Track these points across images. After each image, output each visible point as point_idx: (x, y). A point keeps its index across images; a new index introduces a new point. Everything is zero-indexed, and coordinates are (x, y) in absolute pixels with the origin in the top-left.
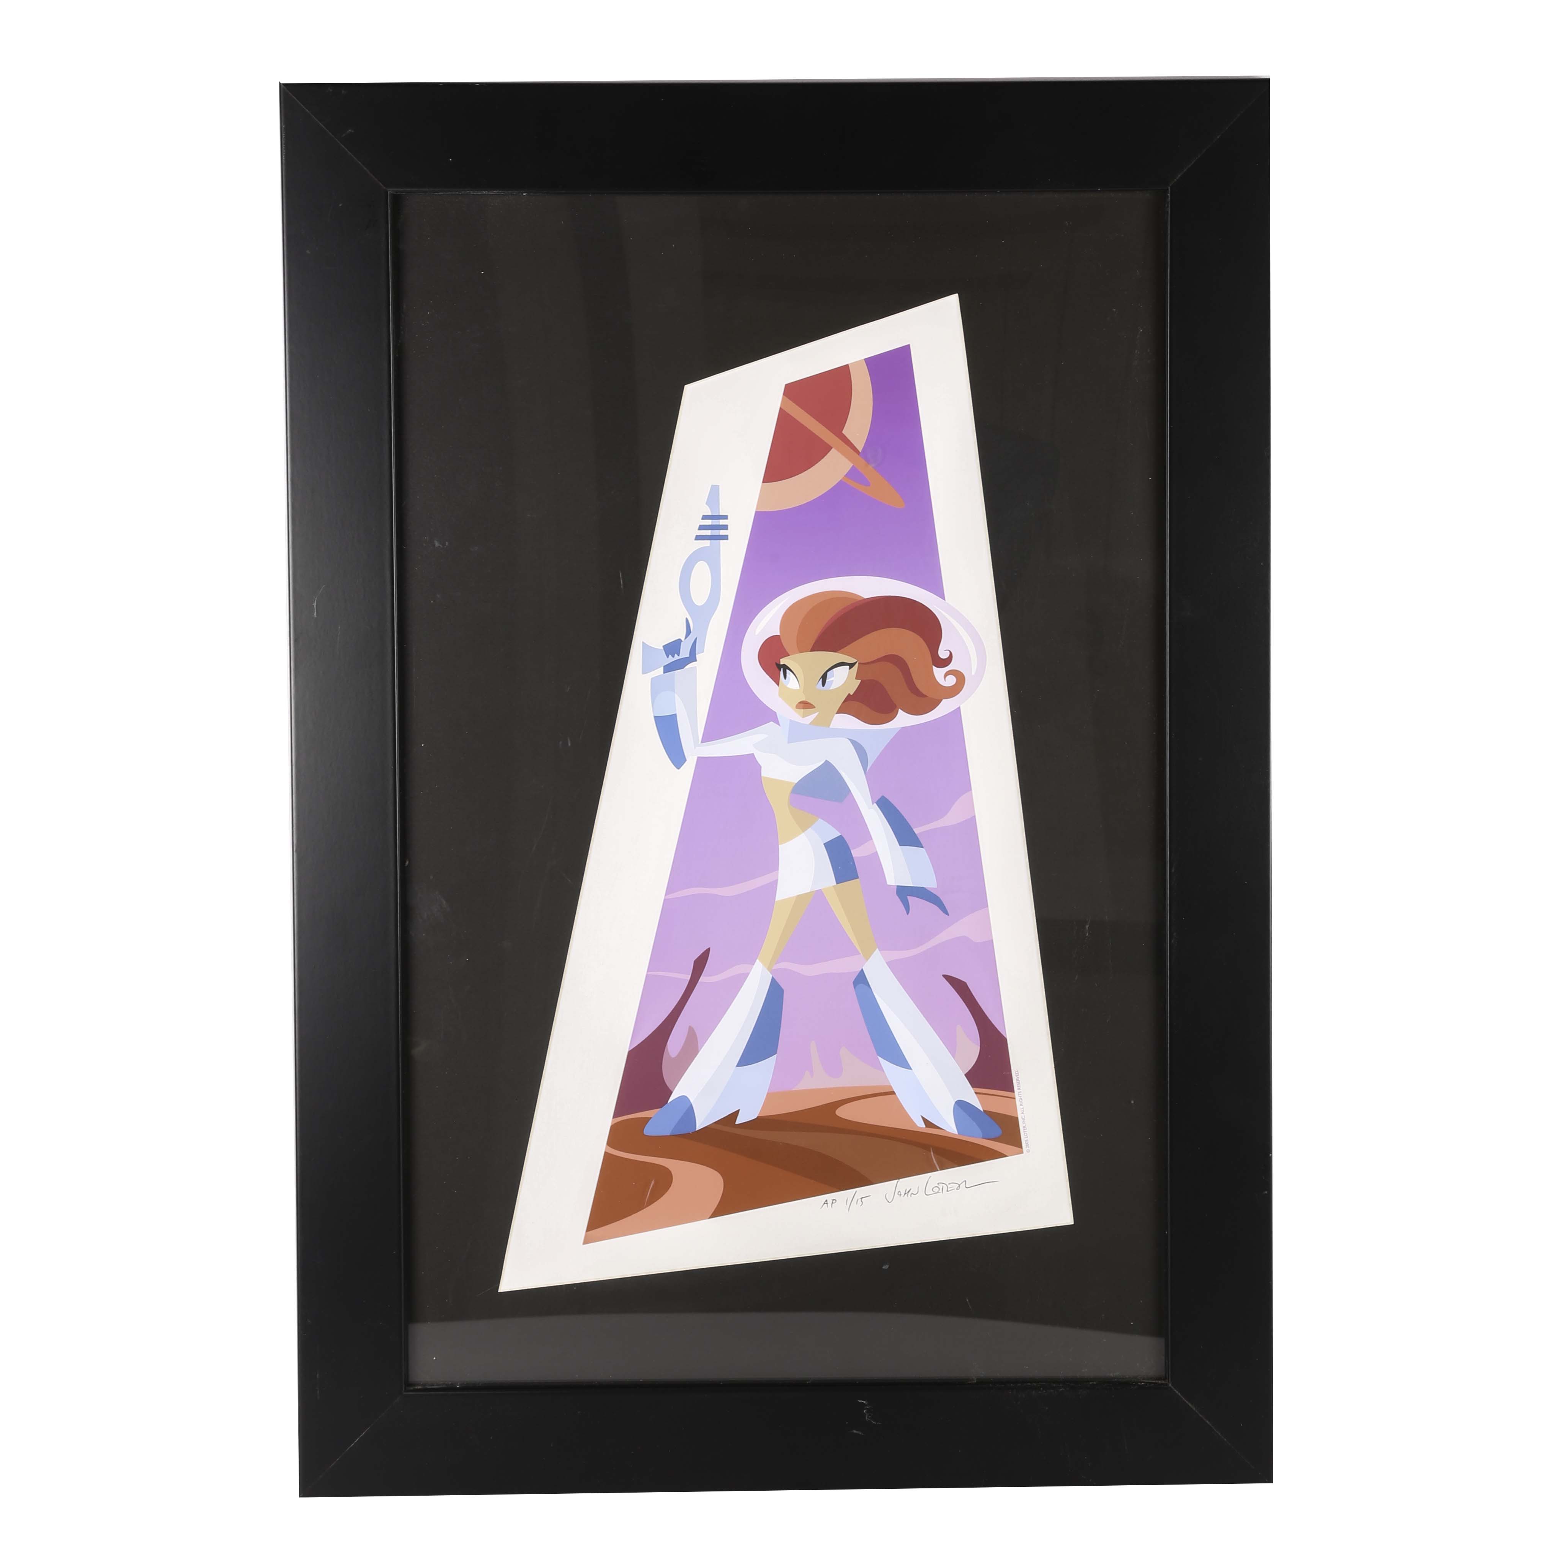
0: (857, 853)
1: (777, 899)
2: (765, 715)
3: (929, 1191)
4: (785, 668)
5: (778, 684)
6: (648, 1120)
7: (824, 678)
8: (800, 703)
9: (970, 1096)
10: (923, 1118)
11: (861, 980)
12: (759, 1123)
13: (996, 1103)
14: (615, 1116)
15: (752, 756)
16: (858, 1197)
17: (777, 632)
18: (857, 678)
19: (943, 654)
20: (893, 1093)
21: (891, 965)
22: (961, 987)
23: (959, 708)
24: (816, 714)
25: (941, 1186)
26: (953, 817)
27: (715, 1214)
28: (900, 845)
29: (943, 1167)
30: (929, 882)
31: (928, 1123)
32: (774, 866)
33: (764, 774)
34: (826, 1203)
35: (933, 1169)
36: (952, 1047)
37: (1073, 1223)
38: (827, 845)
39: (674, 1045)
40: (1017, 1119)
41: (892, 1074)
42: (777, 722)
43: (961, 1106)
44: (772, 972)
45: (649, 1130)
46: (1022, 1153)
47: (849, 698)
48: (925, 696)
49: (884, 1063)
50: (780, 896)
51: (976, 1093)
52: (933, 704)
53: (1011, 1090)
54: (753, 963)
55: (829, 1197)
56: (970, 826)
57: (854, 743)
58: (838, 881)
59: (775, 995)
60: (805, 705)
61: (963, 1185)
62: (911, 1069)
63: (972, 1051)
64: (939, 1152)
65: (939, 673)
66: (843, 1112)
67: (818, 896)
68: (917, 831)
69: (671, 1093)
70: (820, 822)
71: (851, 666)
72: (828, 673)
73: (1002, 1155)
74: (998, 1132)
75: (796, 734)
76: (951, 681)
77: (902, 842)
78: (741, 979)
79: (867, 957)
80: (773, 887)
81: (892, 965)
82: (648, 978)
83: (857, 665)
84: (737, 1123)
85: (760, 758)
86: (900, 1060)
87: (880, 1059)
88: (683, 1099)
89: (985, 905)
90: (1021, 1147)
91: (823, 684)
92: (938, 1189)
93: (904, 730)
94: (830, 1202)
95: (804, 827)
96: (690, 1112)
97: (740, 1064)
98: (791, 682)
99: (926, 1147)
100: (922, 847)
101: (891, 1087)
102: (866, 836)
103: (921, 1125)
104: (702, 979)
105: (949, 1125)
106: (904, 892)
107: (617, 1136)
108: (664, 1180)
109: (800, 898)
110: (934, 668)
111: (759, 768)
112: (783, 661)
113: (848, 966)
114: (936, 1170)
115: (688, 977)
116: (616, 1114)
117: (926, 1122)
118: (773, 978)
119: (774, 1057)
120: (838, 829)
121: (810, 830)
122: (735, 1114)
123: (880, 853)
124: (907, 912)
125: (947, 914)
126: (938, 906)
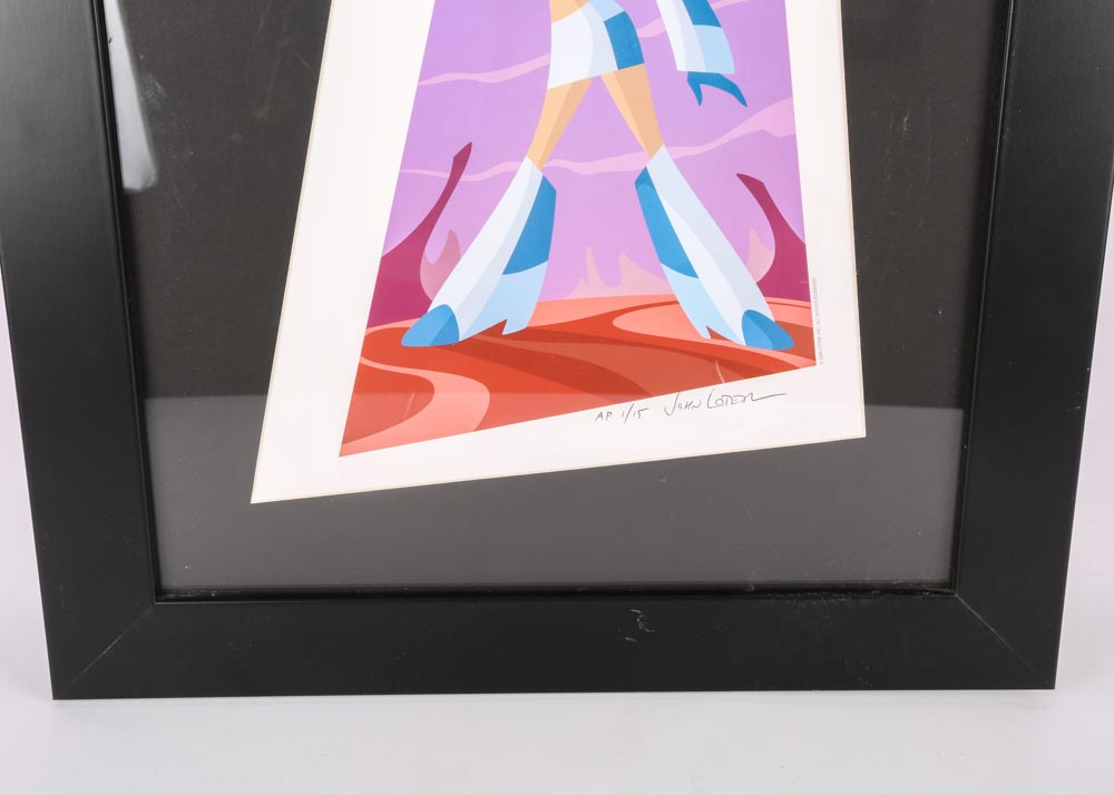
0: (641, 33)
1: (549, 87)
3: (712, 404)
6: (405, 330)
9: (762, 306)
10: (709, 329)
11: (644, 179)
12: (528, 334)
13: (788, 312)
14: (369, 326)
16: (635, 409)
20: (677, 302)
21: (678, 162)
22: (756, 188)
27: (481, 427)
28: (695, 23)
29: (728, 380)
30: (726, 67)
31: (714, 334)
32: (544, 47)
34: (601, 415)
35: (716, 381)
36: (744, 255)
37: (865, 436)
38: (607, 23)
39: (433, 251)
40: (811, 329)
41: (676, 282)
43: (751, 317)
44: (543, 170)
45: (407, 341)
46: (815, 364)
49: (666, 269)
50: (552, 83)
51: (769, 303)
53: (807, 299)
54: (521, 159)
55: (604, 410)
58: (619, 68)
59: (546, 197)
61: (749, 398)
62: (697, 277)
63: (766, 257)
64: (723, 363)
66: (619, 323)
67: (597, 83)
68: (714, 6)
69: (429, 302)
73: (793, 368)
74: (790, 343)
77: (696, 21)
78: (508, 178)
79: (652, 153)
80: (544, 72)
81: (681, 163)
82: (402, 177)
84: (504, 333)
87: (664, 267)
88: (445, 309)
89: (789, 93)
90: (814, 359)
92: (725, 400)
94: (604, 415)
95: (580, 3)
96: (451, 322)
97: (508, 271)
99: (710, 359)
100: (719, 25)
101: (673, 296)
103: (706, 336)
104: (464, 178)
105: (736, 336)
106: (696, 80)
107: (372, 347)
108: (425, 394)
109: (576, 86)
113: (629, 164)
114: (721, 382)
115: (447, 176)
116: (371, 324)
117: (712, 333)
118: (544, 177)
119: (545, 264)
120: (621, 4)
121: (585, 6)
122: (503, 324)
123: (669, 33)
124: (700, 103)
125: (745, 104)
126: (735, 95)
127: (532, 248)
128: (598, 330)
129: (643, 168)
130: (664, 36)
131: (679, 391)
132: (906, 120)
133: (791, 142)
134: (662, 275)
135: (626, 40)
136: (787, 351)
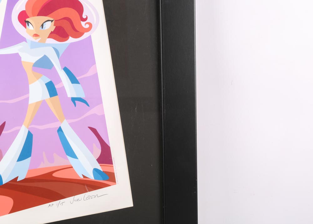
0: (56, 87)
1: (29, 104)
2: (21, 39)
3: (85, 199)
4: (28, 22)
5: (26, 28)
7: (42, 25)
8: (34, 34)
9: (98, 167)
10: (83, 175)
11: (60, 130)
12: (26, 180)
13: (107, 168)
15: (17, 54)
16: (61, 202)
17: (24, 9)
18: (54, 25)
19: (84, 17)
20: (72, 167)
21: (70, 124)
22: (94, 131)
23: (90, 36)
24: (40, 38)
25: (89, 197)
26: (90, 73)
27: (12, 211)
28: (72, 83)
29: (89, 191)
30: (83, 96)
33: (22, 60)
34: (50, 205)
35: (86, 192)
37: (133, 206)
38: (46, 84)
40: (114, 173)
41: (71, 161)
42: (26, 41)
43: (96, 170)
44: (28, 128)
46: (116, 184)
47: (52, 33)
48: (78, 32)
49: (68, 157)
50: (30, 102)
51: (100, 165)
52: (81, 35)
53: (112, 163)
54: (21, 126)
55: (51, 203)
56: (96, 76)
57: (54, 49)
58: (50, 97)
59: (30, 136)
60: (36, 35)
61: (96, 196)
62: (78, 159)
63: (98, 151)
64: (88, 186)
65: (83, 23)
66: (55, 175)
67: (44, 102)
68: (77, 78)
70: (44, 77)
71: (52, 21)
72: (44, 24)
73: (109, 186)
74: (108, 178)
75: (33, 46)
76: (87, 26)
77: (73, 82)
79: (62, 122)
80: (27, 99)
81: (71, 125)
83: (54, 21)
84: (18, 180)
85: (21, 54)
86: (74, 156)
87: (68, 156)
89: (101, 103)
90: (115, 182)
91: (42, 28)
92: (89, 198)
93: (72, 44)
94: (51, 205)
95: (38, 79)
96: (0, 179)
97: (18, 161)
98: (30, 27)
99: (84, 184)
100: (79, 84)
101: (71, 165)
102: (60, 81)
103: (82, 177)
104: (3, 132)
105: (91, 177)
106: (74, 100)
109: (37, 103)
110: (82, 22)
111: (20, 58)
112: (27, 20)
113: (55, 125)
114: (87, 192)
117: (83, 176)
118: (29, 131)
119: (30, 157)
120: (50, 78)
121: (40, 79)
122: (17, 178)
123: (65, 86)
124: (75, 106)
125: (89, 106)
126: (86, 104)
127: (26, 153)
128: (48, 177)
129: (59, 126)
130: (63, 87)
131: (75, 195)
132: (136, 108)
133: (103, 116)
134: (67, 159)
135: (52, 89)
136: (107, 181)
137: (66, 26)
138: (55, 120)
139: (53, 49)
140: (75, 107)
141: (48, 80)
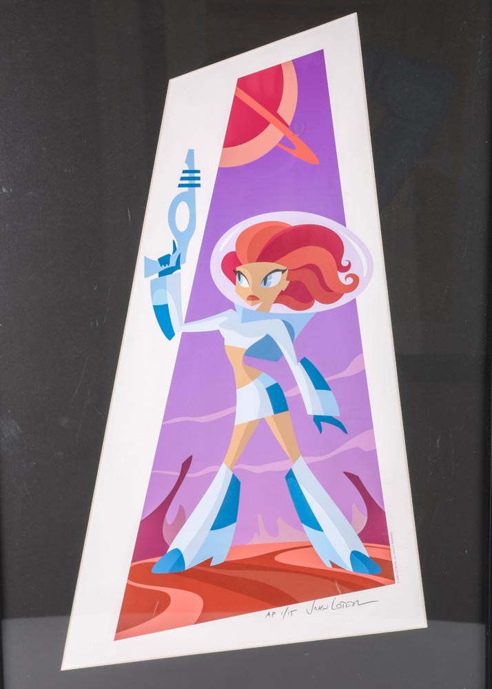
0: (287, 394)
1: (236, 424)
2: (224, 304)
3: (334, 607)
4: (240, 273)
5: (235, 284)
6: (154, 563)
7: (265, 280)
8: (250, 296)
9: (362, 548)
10: (331, 562)
11: (290, 476)
12: (226, 565)
13: (377, 551)
14: (133, 561)
16: (289, 610)
17: (234, 250)
18: (287, 279)
19: (344, 263)
20: (311, 546)
22: (355, 479)
23: (355, 299)
24: (259, 305)
25: (342, 604)
26: (350, 371)
27: (200, 621)
28: (316, 388)
29: (343, 593)
30: (335, 412)
31: (334, 565)
32: (233, 402)
33: (227, 343)
34: (269, 614)
35: (336, 593)
37: (427, 627)
38: (268, 389)
39: (170, 517)
40: (391, 562)
41: (311, 534)
42: (234, 309)
43: (355, 555)
44: (233, 470)
45: (155, 570)
46: (394, 583)
47: (282, 293)
48: (331, 291)
49: (305, 527)
50: (238, 422)
51: (365, 546)
52: (338, 296)
53: (388, 544)
54: (220, 465)
55: (271, 611)
56: (361, 377)
57: (285, 322)
58: (276, 412)
59: (235, 485)
60: (253, 298)
61: (356, 604)
62: (323, 531)
63: (362, 520)
64: (340, 582)
65: (341, 276)
66: (278, 558)
67: (262, 422)
68: (327, 380)
69: (168, 547)
70: (263, 375)
71: (283, 271)
72: (268, 277)
73: (381, 585)
74: (379, 570)
75: (247, 317)
76: (350, 281)
78: (212, 476)
79: (294, 461)
81: (312, 466)
82: (153, 475)
83: (287, 271)
84: (211, 565)
85: (224, 333)
86: (317, 526)
87: (303, 525)
88: (177, 551)
89: (371, 427)
90: (394, 580)
91: (265, 285)
92: (341, 605)
93: (318, 314)
94: (271, 614)
95: (253, 378)
96: (181, 559)
97: (213, 529)
98: (244, 283)
99: (332, 580)
100: (330, 390)
101: (310, 542)
102: (294, 383)
103: (329, 566)
104: (188, 475)
105: (348, 566)
106: (318, 420)
107: (134, 574)
108: (164, 602)
109: (250, 423)
110: (339, 273)
111: (223, 339)
112: (238, 269)
113: (282, 466)
114: (339, 594)
115: (178, 474)
116: (133, 560)
117: (332, 564)
118: (233, 475)
119: (235, 524)
120: (275, 379)
121: (256, 380)
122: (210, 560)
123: (302, 394)
124: (321, 432)
125: (346, 433)
126: (340, 427)
127: (227, 515)
128: (266, 562)
131: (315, 599)
132: (438, 441)
133: (373, 454)
134: (303, 530)
135: (278, 399)
137: (310, 281)
138: (282, 456)
139: (282, 323)
140: (319, 432)
141: (272, 382)
